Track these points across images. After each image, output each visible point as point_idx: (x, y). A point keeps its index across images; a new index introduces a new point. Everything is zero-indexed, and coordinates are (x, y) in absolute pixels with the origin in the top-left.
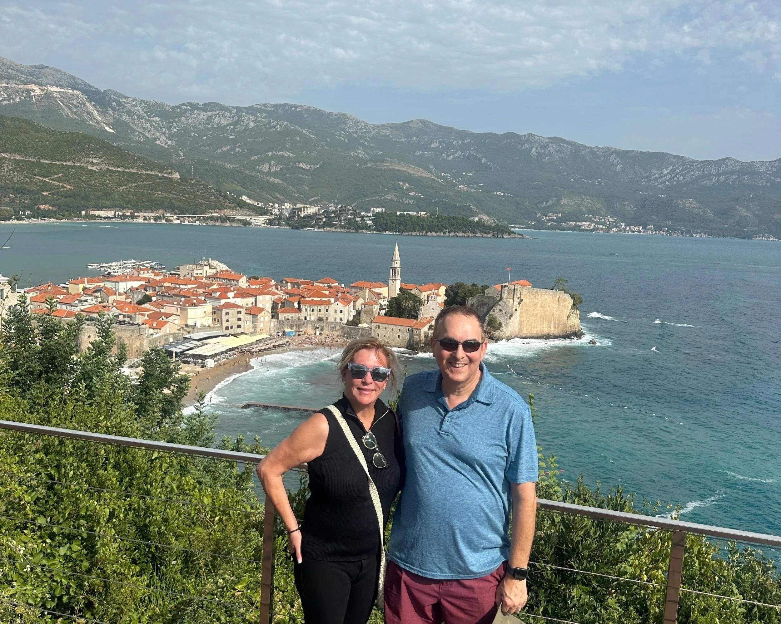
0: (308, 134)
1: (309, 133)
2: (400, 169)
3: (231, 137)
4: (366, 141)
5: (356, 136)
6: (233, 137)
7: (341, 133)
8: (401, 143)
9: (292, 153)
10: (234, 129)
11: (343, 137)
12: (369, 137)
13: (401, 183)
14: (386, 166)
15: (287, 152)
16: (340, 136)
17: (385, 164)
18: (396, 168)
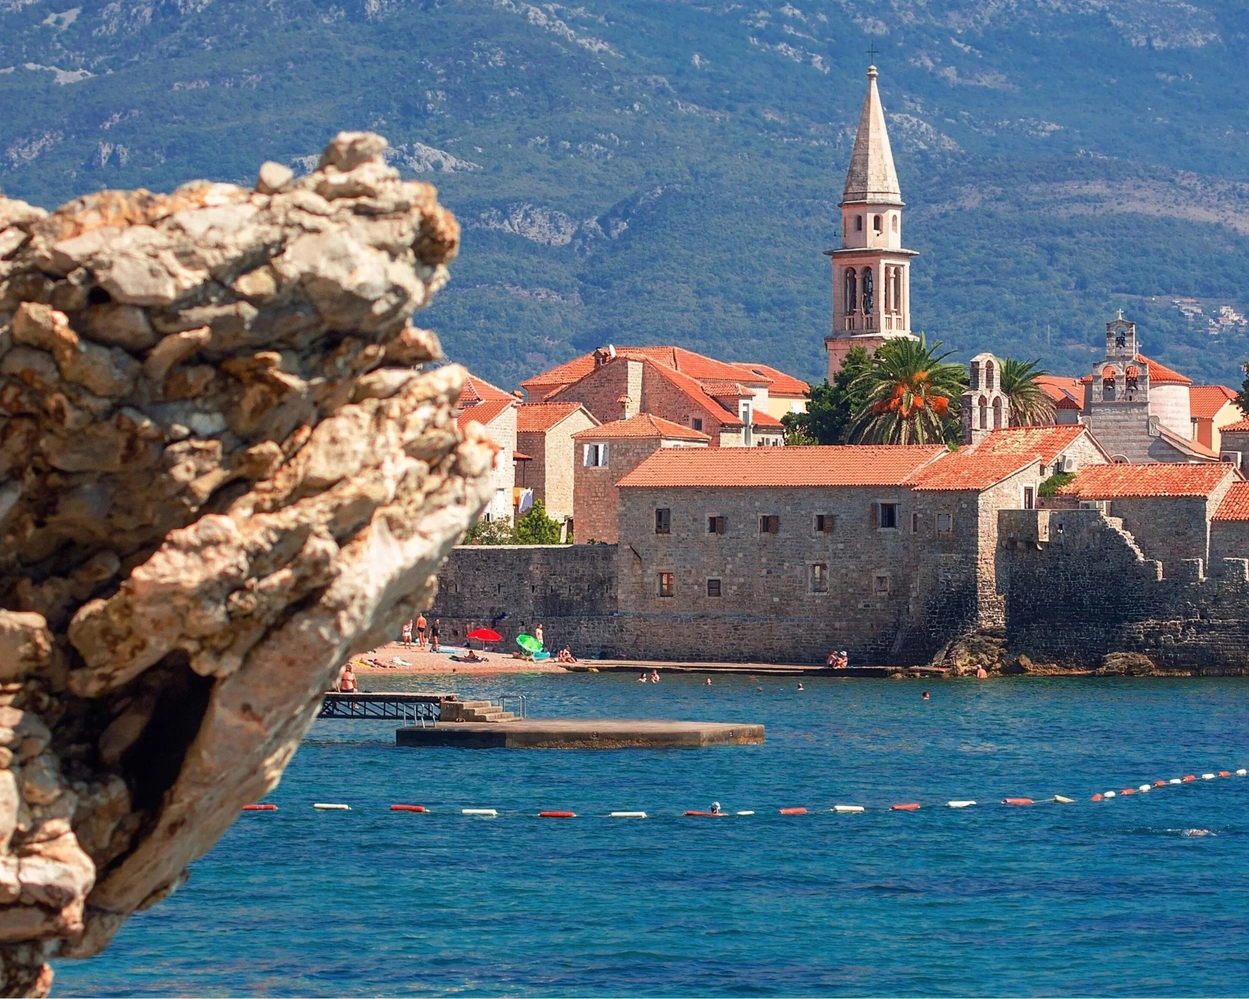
0: (562, 28)
1: (574, 23)
2: (1176, 212)
3: (64, 78)
4: (951, 57)
5: (881, 29)
6: (76, 76)
7: (781, 20)
8: (1185, 56)
9: (459, 152)
10: (83, 28)
11: (792, 42)
12: (969, 38)
13: (1190, 308)
14: (1084, 200)
15: (422, 149)
16: (771, 36)
17: (1072, 188)
18: (1150, 209)
